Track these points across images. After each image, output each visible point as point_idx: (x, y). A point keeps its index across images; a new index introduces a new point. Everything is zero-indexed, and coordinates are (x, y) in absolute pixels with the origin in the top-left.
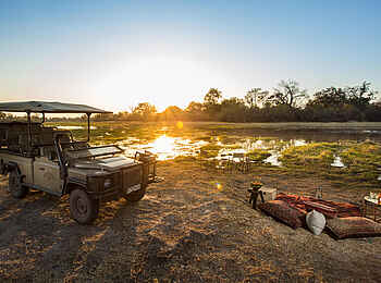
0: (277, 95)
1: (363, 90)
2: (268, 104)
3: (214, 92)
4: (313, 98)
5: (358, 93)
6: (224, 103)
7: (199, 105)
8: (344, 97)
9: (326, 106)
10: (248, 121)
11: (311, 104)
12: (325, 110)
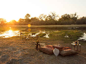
0: (50, 16)
1: (75, 15)
2: (46, 19)
3: (28, 15)
4: (61, 17)
5: (74, 16)
6: (32, 19)
7: (23, 20)
8: (70, 17)
9: (65, 20)
10: (40, 25)
11: (60, 19)
12: (65, 21)
